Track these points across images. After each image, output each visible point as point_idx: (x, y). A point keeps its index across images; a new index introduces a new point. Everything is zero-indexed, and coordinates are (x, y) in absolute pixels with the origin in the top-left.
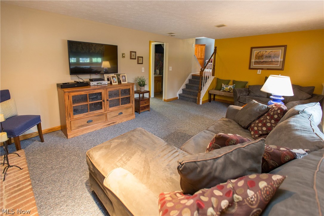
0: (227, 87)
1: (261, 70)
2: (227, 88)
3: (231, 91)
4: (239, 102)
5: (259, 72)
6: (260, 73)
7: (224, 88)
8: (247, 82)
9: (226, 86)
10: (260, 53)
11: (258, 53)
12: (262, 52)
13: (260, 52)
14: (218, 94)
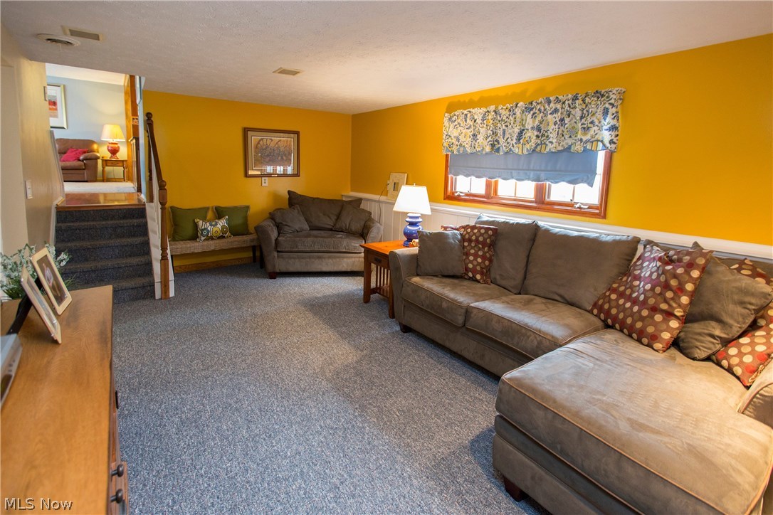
0: (214, 226)
1: (266, 178)
2: (215, 229)
3: (226, 235)
4: (278, 252)
5: (265, 183)
6: (267, 184)
7: (208, 231)
8: (248, 207)
9: (211, 225)
10: (261, 142)
11: (259, 143)
12: (265, 140)
13: (262, 139)
14: (200, 251)
